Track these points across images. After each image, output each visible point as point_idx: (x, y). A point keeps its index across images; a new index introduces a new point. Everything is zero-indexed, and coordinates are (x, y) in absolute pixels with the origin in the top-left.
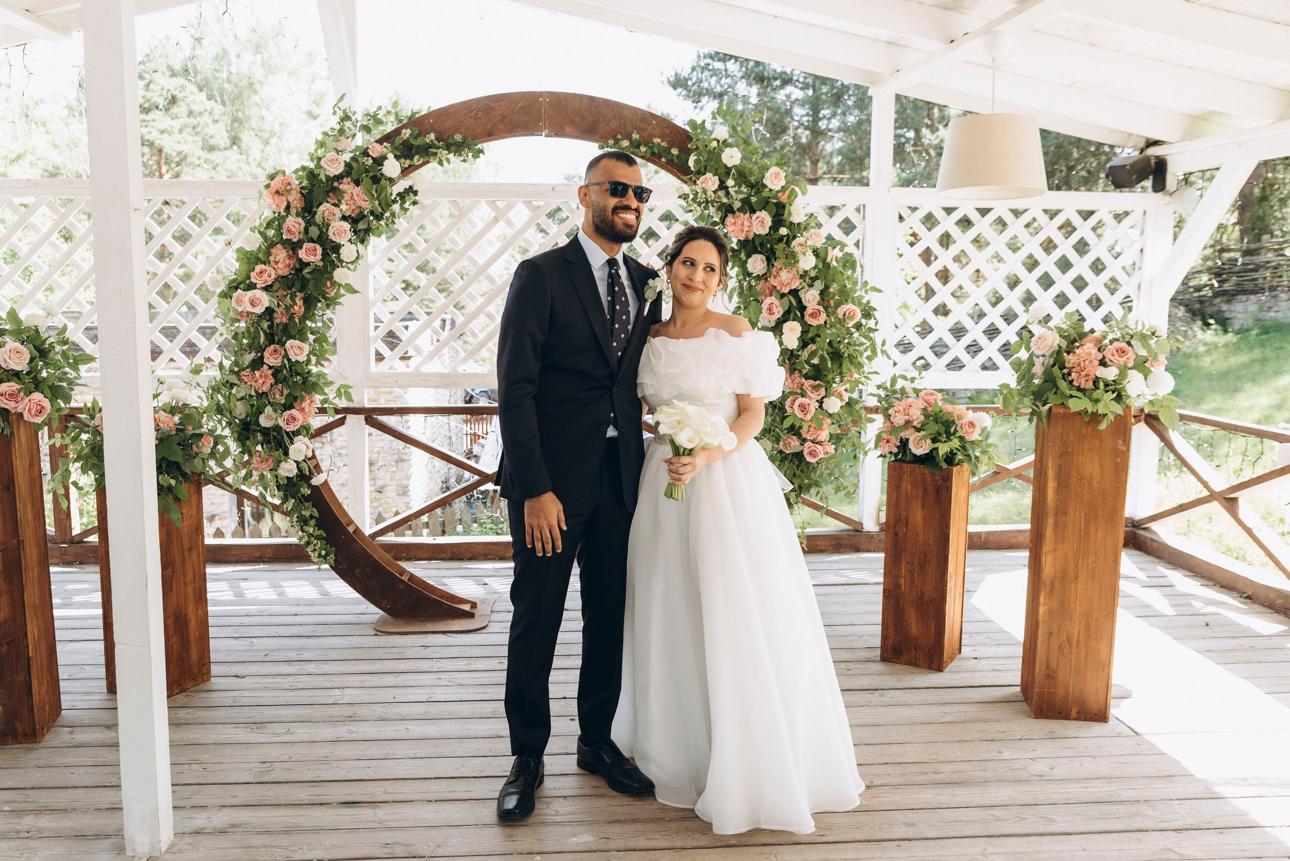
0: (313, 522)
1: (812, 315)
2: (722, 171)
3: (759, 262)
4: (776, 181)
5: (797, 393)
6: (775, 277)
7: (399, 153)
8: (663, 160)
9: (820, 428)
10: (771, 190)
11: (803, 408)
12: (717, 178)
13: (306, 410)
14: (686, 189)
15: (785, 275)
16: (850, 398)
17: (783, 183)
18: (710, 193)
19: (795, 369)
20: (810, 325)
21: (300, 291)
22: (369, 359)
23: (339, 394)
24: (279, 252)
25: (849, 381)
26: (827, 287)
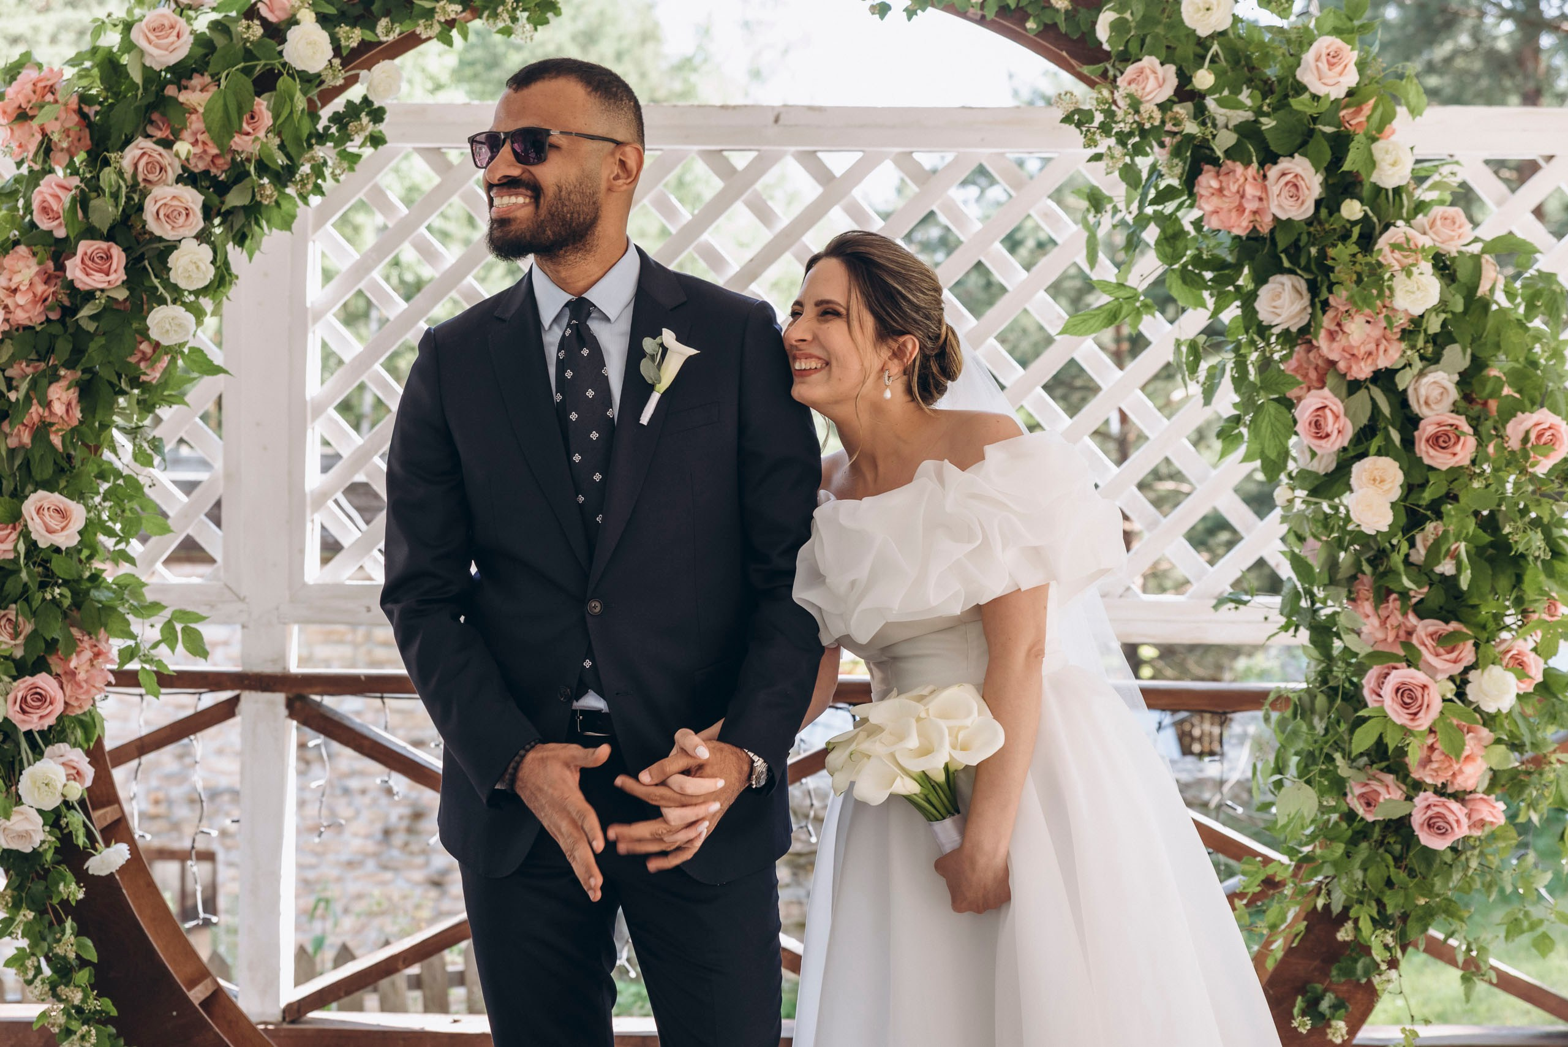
0: (83, 976)
1: (1438, 441)
2: (1188, 50)
3: (1288, 294)
4: (1331, 75)
5: (1397, 658)
6: (1332, 336)
7: (331, 10)
8: (1031, 25)
9: (1456, 751)
10: (1315, 98)
11: (1407, 696)
12: (1171, 69)
13: (82, 676)
14: (1084, 95)
15: (1357, 331)
16: (1548, 672)
17: (1352, 78)
18: (1149, 108)
19: (1389, 592)
20: (1431, 468)
21: (70, 365)
22: (302, 551)
23: (169, 637)
24: (21, 264)
25: (1541, 623)
26: (1478, 365)
